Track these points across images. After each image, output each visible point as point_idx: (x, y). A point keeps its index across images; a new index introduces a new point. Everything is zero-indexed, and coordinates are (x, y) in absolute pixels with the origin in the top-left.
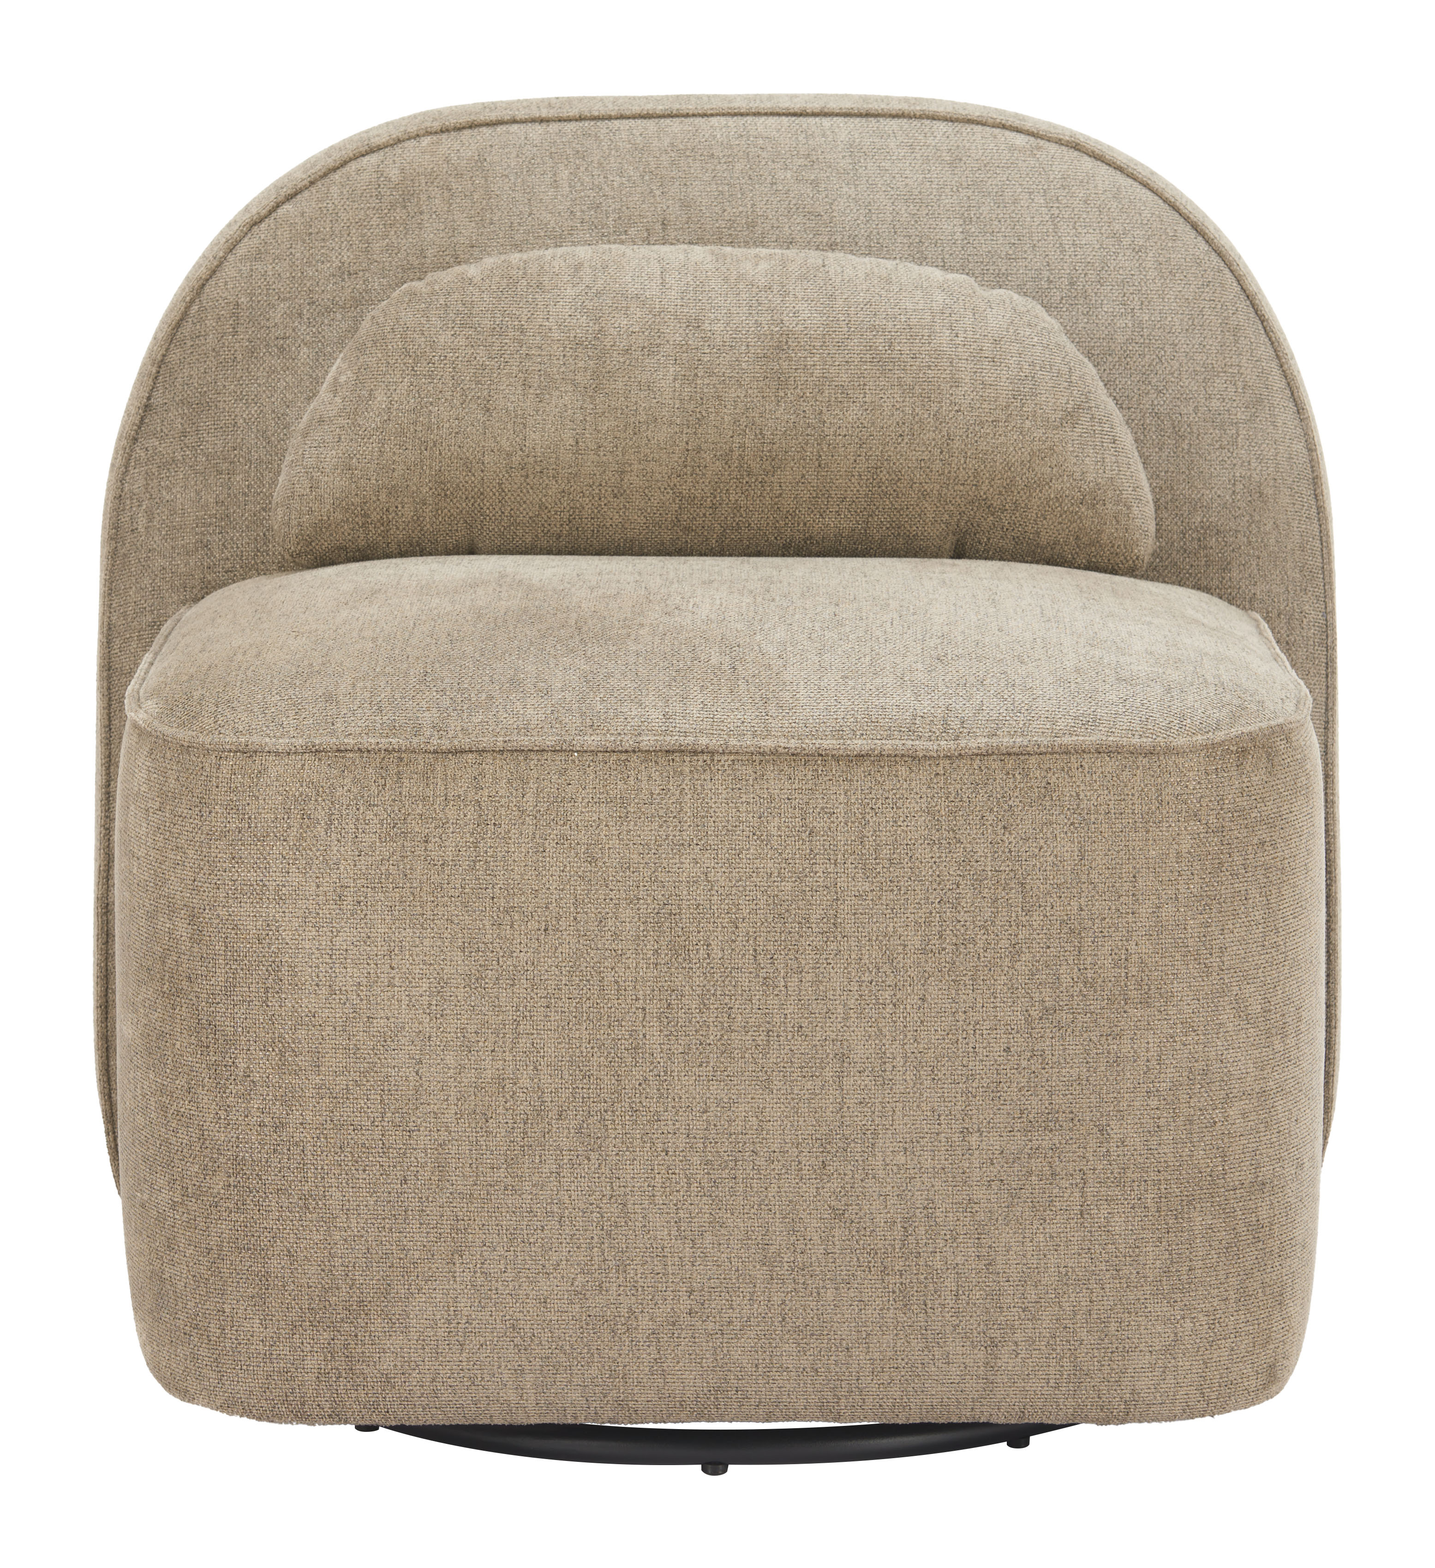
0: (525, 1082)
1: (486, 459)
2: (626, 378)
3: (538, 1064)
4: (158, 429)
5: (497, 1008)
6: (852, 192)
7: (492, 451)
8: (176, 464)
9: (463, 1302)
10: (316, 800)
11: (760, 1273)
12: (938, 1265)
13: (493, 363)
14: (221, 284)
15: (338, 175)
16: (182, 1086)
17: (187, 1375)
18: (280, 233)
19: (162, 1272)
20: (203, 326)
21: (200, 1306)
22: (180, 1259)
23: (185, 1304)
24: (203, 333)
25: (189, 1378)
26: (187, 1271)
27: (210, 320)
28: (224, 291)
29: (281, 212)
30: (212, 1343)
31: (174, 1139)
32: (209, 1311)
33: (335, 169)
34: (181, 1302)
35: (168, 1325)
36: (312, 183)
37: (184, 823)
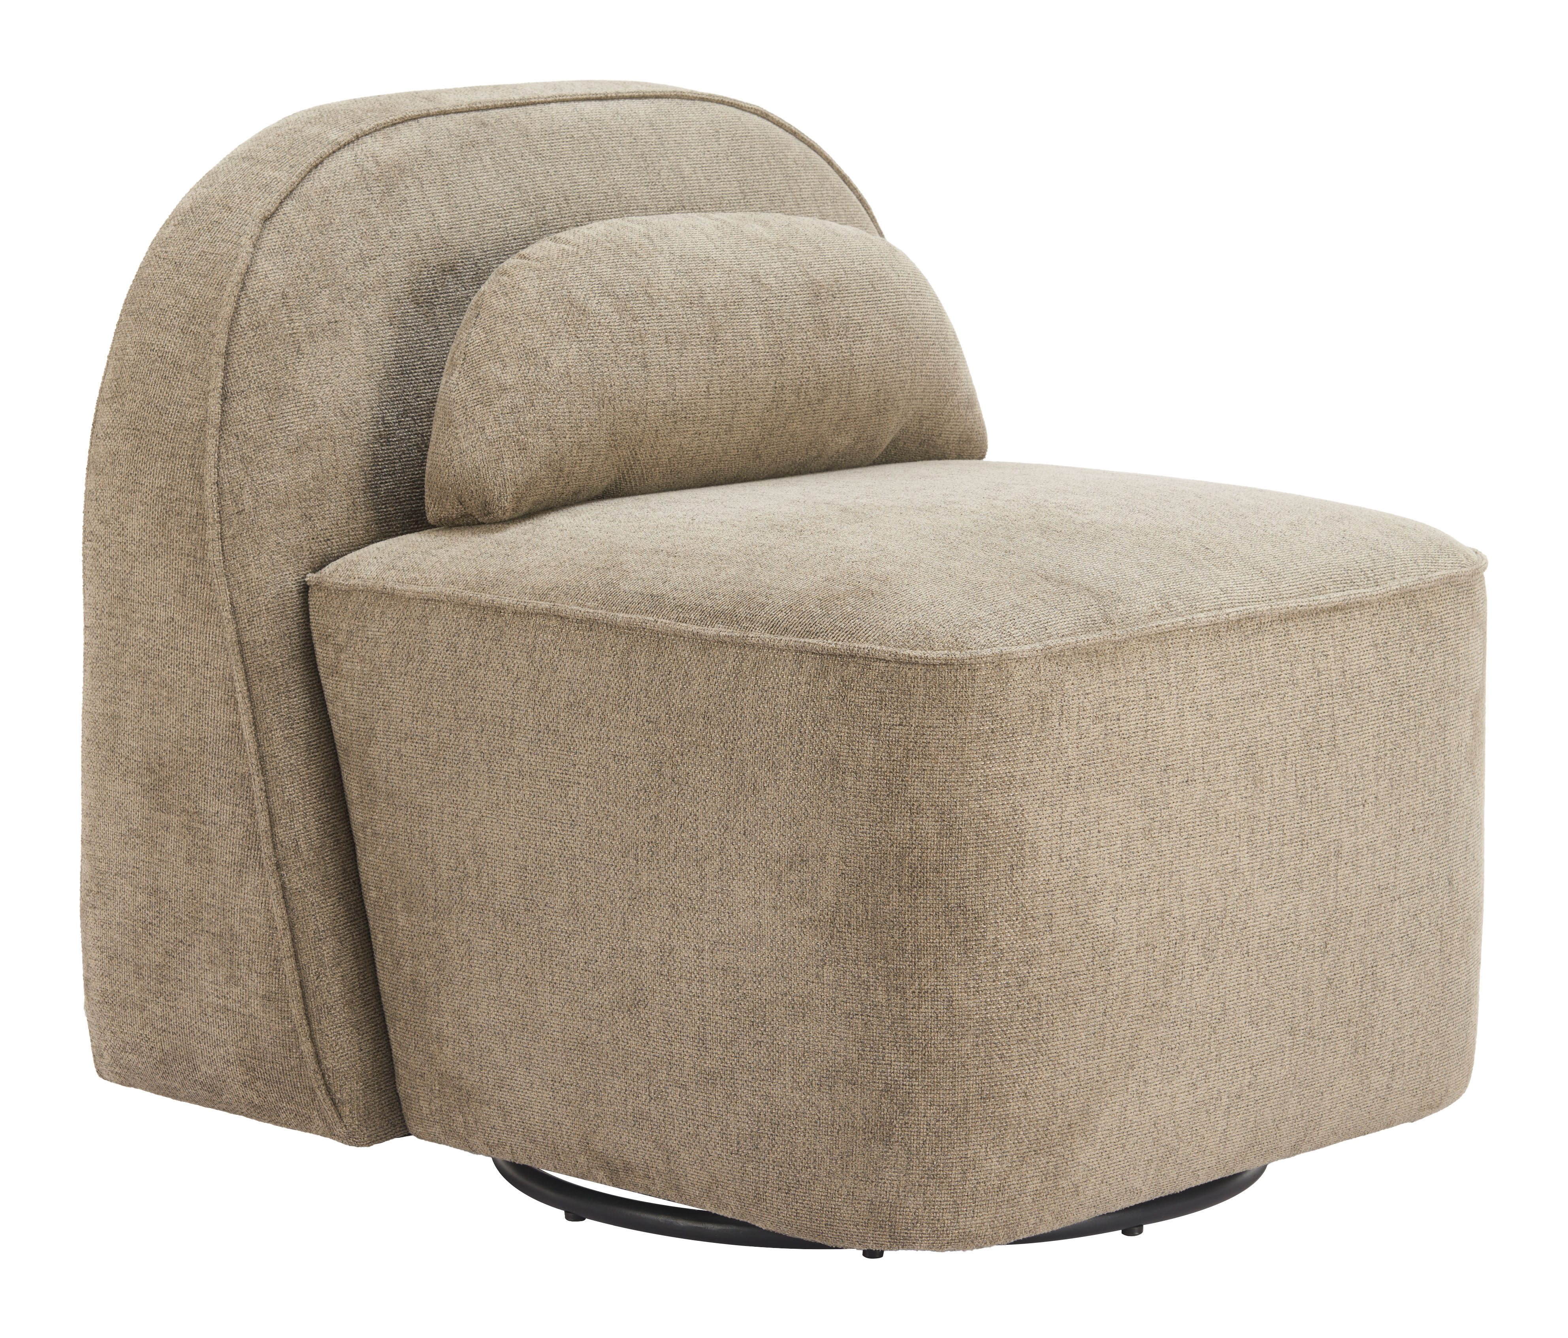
1: (649, 410)
2: (731, 330)
4: (243, 415)
6: (667, 163)
7: (653, 402)
8: (270, 446)
14: (261, 277)
15: (322, 171)
16: (927, 966)
17: (917, 1223)
18: (296, 227)
19: (890, 1136)
20: (259, 317)
21: (942, 1157)
22: (918, 1120)
23: (923, 1159)
24: (262, 323)
25: (918, 1225)
26: (927, 1129)
27: (264, 311)
28: (267, 283)
29: (287, 208)
30: (953, 1188)
31: (915, 1015)
32: (951, 1160)
33: (316, 166)
34: (917, 1158)
35: (895, 1182)
36: (302, 179)
37: (935, 733)
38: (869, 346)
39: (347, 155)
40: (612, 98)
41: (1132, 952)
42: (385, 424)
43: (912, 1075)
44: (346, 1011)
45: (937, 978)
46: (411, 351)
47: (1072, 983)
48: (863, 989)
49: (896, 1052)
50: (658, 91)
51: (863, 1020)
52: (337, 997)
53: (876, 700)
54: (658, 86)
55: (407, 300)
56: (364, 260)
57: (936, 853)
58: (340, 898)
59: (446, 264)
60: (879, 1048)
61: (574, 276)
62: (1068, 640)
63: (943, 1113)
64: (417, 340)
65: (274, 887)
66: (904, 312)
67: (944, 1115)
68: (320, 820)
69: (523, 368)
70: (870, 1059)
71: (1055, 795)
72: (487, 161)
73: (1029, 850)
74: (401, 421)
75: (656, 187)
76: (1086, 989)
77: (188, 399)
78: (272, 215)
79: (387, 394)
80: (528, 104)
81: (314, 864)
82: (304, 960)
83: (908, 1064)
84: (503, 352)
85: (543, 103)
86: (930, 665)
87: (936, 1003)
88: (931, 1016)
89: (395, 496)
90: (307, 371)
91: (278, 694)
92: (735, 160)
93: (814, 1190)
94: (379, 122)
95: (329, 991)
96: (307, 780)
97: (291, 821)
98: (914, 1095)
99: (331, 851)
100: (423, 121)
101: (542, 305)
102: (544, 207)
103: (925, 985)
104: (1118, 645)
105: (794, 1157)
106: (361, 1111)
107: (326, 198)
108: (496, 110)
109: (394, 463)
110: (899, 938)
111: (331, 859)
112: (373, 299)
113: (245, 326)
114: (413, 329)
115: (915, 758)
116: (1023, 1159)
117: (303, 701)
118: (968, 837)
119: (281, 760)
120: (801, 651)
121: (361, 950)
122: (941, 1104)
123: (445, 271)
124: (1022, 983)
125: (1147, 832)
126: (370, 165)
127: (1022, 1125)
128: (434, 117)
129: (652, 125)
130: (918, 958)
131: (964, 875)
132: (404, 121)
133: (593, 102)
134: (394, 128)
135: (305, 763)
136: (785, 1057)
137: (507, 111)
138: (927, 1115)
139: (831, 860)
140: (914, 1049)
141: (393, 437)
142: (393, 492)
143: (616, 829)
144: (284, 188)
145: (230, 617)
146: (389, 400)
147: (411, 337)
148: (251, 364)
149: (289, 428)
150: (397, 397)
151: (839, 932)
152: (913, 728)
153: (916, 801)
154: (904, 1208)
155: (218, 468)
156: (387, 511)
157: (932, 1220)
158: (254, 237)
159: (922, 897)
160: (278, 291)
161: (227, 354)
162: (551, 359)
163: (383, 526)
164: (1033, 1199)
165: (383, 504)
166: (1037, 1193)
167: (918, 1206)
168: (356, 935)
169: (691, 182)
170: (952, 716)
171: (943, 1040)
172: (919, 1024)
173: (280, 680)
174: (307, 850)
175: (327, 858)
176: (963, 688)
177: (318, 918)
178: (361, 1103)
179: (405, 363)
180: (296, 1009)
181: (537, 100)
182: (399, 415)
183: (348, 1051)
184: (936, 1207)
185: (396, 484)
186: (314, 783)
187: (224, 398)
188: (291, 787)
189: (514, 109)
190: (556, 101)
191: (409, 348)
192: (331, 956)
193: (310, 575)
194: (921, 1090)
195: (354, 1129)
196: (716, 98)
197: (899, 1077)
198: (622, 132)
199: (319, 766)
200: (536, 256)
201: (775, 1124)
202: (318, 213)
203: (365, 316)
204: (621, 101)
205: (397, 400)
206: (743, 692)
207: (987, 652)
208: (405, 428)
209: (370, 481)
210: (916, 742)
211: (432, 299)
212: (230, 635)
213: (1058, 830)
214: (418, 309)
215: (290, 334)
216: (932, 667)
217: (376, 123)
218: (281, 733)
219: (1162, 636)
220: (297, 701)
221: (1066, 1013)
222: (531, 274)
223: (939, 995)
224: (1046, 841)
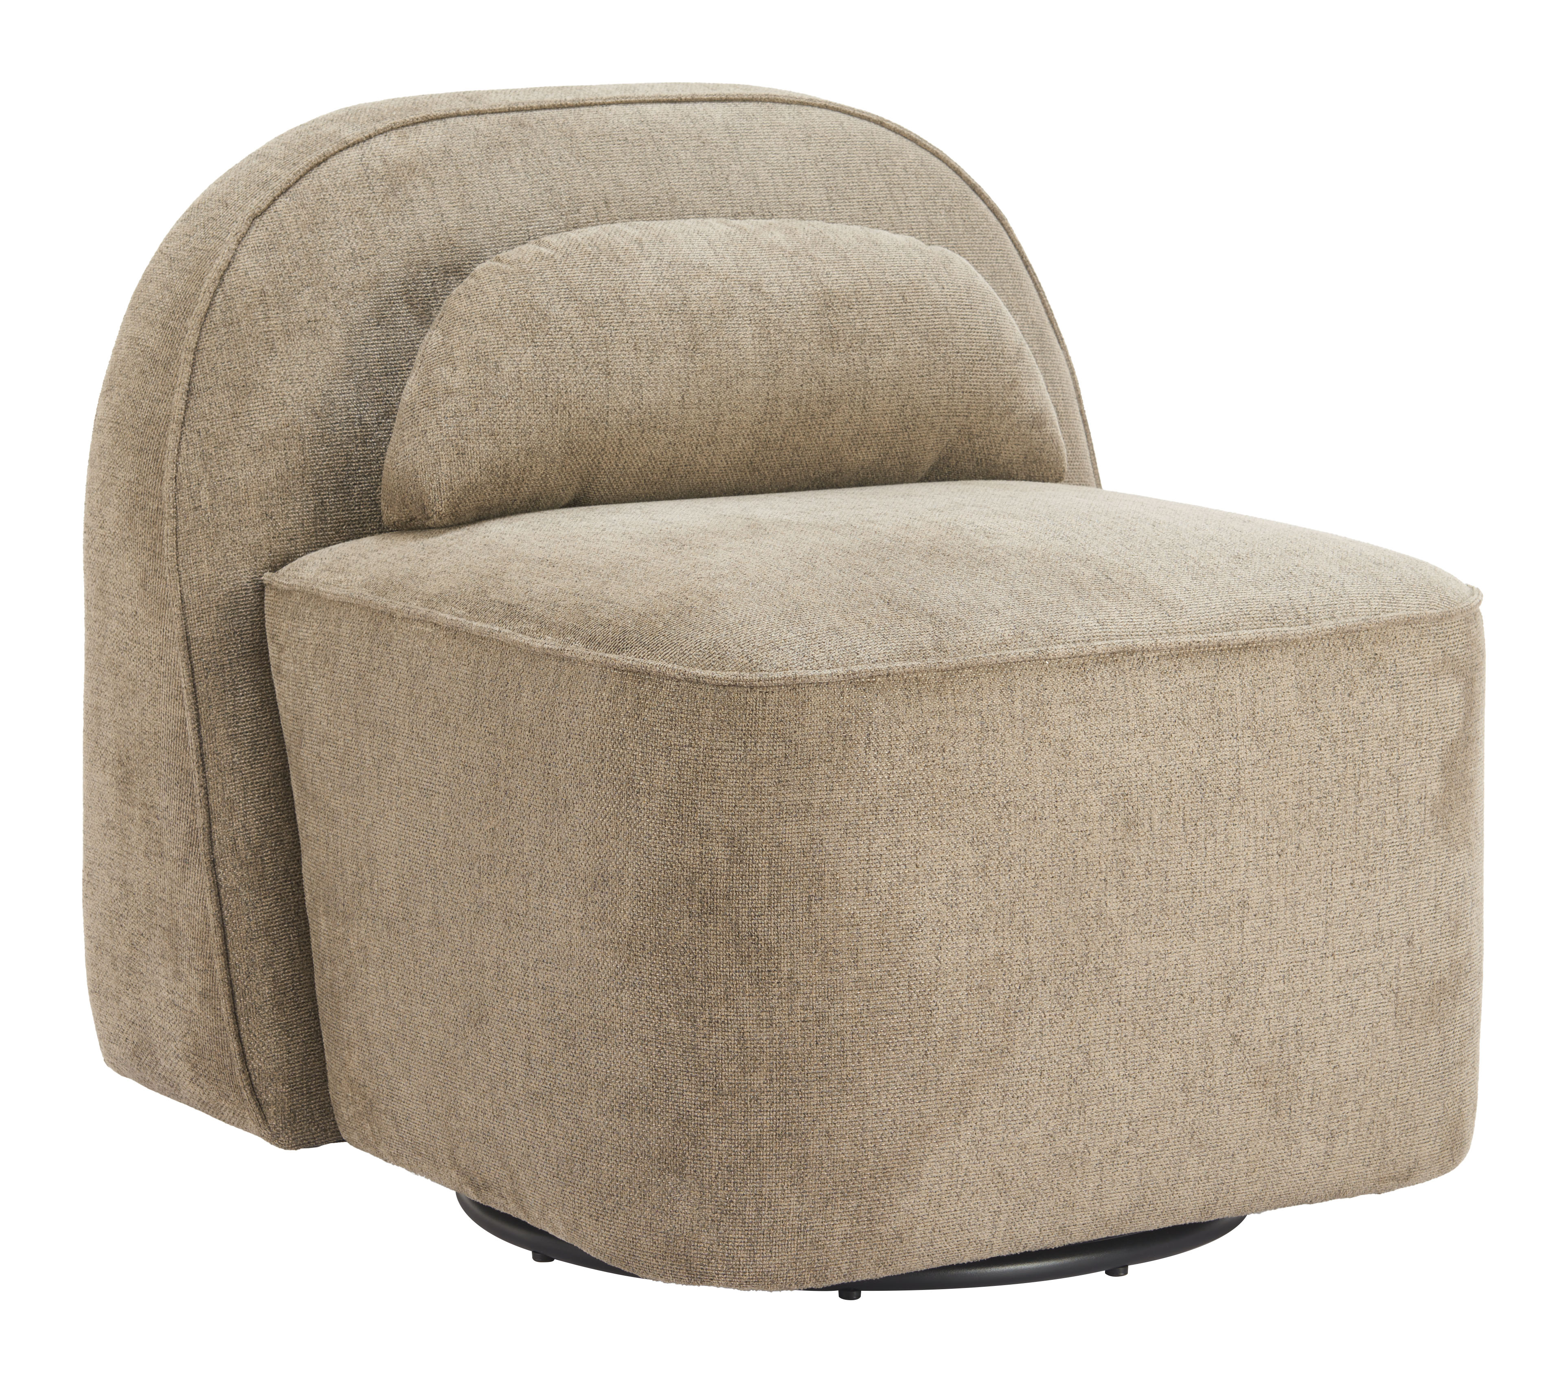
0: (1019, 956)
1: (611, 417)
2: (716, 339)
3: (1028, 938)
4: (207, 412)
5: (998, 893)
6: (739, 168)
7: (615, 410)
8: (233, 444)
9: (964, 1156)
10: (856, 723)
11: (1180, 1098)
12: (1302, 1074)
13: (604, 331)
14: (241, 274)
15: (324, 169)
16: (717, 995)
17: (712, 1259)
18: (286, 225)
19: (683, 1168)
20: (234, 314)
21: (735, 1193)
22: (710, 1153)
23: (716, 1193)
24: (235, 320)
25: (713, 1261)
26: (719, 1163)
27: (239, 308)
28: (246, 280)
29: (280, 205)
30: (746, 1225)
31: (705, 1044)
32: (745, 1197)
33: (319, 164)
34: (709, 1192)
35: (688, 1216)
36: (301, 177)
37: (723, 756)
38: (890, 359)
39: (354, 153)
40: (687, 101)
41: (961, 994)
42: (361, 425)
43: (703, 1106)
44: (275, 1012)
45: (727, 1008)
46: (399, 352)
47: (883, 1022)
48: (657, 1016)
49: (688, 1082)
50: (746, 93)
51: (657, 1047)
52: (266, 998)
53: (667, 720)
54: (756, 88)
55: (400, 301)
56: (355, 258)
57: (726, 879)
58: (278, 899)
59: (449, 265)
60: (671, 1077)
61: (542, 280)
62: (878, 666)
63: (735, 1147)
64: (406, 341)
65: (209, 885)
66: (941, 326)
67: (736, 1150)
68: (261, 819)
69: (472, 371)
70: (663, 1088)
71: (861, 826)
72: (517, 162)
73: (830, 881)
74: (381, 423)
75: (721, 192)
76: (901, 1029)
77: (159, 394)
78: (263, 212)
79: (366, 395)
80: (583, 106)
81: (251, 863)
82: (234, 958)
83: (699, 1095)
84: (455, 355)
85: (603, 104)
86: (718, 686)
87: (726, 1034)
88: (722, 1047)
89: (371, 497)
90: (279, 370)
91: (224, 691)
92: (825, 167)
93: (618, 1219)
94: (396, 121)
95: (258, 992)
96: (249, 779)
97: (230, 820)
98: (705, 1127)
99: (271, 850)
100: (451, 122)
101: (501, 308)
102: (578, 210)
103: (715, 1015)
104: (946, 673)
105: (600, 1183)
106: (286, 1113)
107: (322, 196)
108: (543, 111)
109: (371, 464)
110: (690, 965)
111: (271, 859)
112: (361, 299)
113: (218, 322)
114: (404, 331)
115: (705, 781)
116: (827, 1200)
117: (252, 699)
118: (760, 865)
119: (223, 757)
120: (605, 666)
121: (299, 952)
122: (733, 1138)
123: (448, 273)
124: (821, 1019)
125: (981, 871)
126: (377, 164)
127: (825, 1165)
128: (466, 118)
129: (727, 128)
130: (709, 987)
131: (756, 903)
132: (427, 120)
133: (664, 105)
134: (414, 127)
135: (249, 762)
136: (591, 1080)
137: (555, 112)
138: (718, 1148)
139: (629, 882)
140: (705, 1080)
141: (371, 439)
142: (368, 494)
143: (465, 840)
144: (277, 186)
145: (179, 612)
146: (368, 400)
147: (400, 338)
148: (220, 360)
149: (255, 426)
150: (379, 398)
151: (635, 955)
152: (701, 750)
153: (706, 825)
154: (698, 1242)
155: (176, 463)
156: (360, 513)
157: (727, 1257)
158: (239, 234)
159: (712, 924)
160: (257, 289)
161: (196, 350)
162: (502, 364)
163: (356, 528)
164: (843, 1243)
165: (356, 506)
166: (847, 1237)
167: (712, 1242)
168: (294, 937)
169: (765, 188)
170: (741, 739)
171: (735, 1072)
172: (709, 1055)
173: (227, 677)
174: (245, 850)
175: (265, 858)
176: (752, 710)
177: (251, 918)
178: (286, 1106)
179: (391, 364)
180: (224, 1006)
181: (593, 102)
182: (379, 416)
183: (275, 1052)
184: (730, 1244)
185: (372, 486)
186: (257, 783)
187: (189, 392)
188: (232, 785)
189: (564, 110)
190: (617, 103)
191: (397, 349)
192: (262, 956)
193: (268, 574)
194: (713, 1122)
195: (278, 1131)
196: (818, 103)
197: (691, 1108)
198: (688, 136)
199: (265, 766)
200: (509, 259)
201: (585, 1149)
202: (311, 211)
203: (350, 315)
204: (698, 105)
205: (377, 401)
206: (559, 707)
207: (780, 674)
208: (385, 430)
209: (341, 482)
210: (705, 765)
211: (429, 300)
212: (177, 630)
213: (866, 862)
214: (412, 310)
215: (265, 332)
216: (721, 688)
217: (392, 122)
218: (225, 731)
219: (1005, 666)
220: (244, 699)
221: (875, 1052)
222: (498, 277)
223: (730, 1026)
224: (850, 873)
